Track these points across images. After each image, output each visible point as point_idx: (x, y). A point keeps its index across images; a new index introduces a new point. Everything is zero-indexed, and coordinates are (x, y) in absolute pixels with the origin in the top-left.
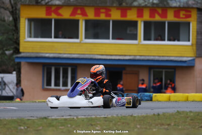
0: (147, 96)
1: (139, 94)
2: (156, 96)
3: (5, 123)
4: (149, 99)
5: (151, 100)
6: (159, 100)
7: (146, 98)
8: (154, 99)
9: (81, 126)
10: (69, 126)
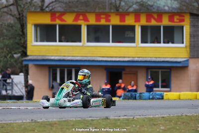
0: (158, 95)
1: (151, 93)
2: (167, 94)
3: (72, 124)
4: (161, 97)
5: (162, 98)
6: (170, 98)
7: (158, 97)
8: (165, 98)
9: (145, 126)
10: (134, 126)
